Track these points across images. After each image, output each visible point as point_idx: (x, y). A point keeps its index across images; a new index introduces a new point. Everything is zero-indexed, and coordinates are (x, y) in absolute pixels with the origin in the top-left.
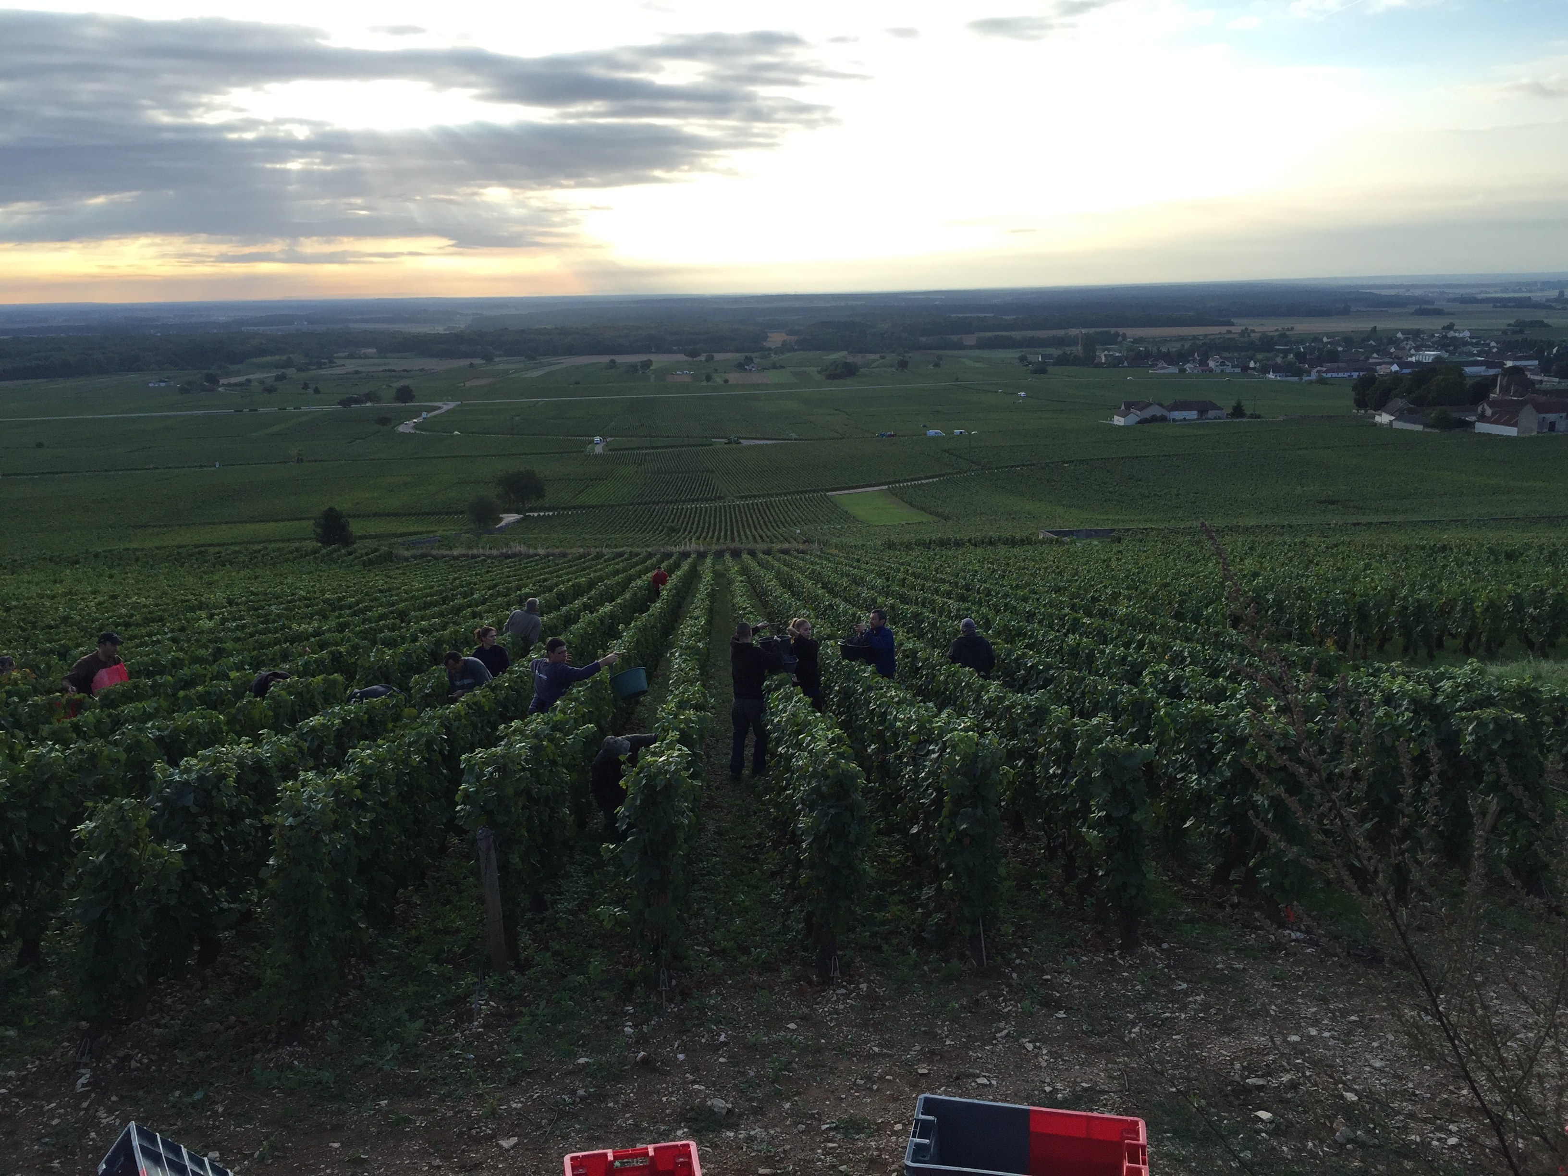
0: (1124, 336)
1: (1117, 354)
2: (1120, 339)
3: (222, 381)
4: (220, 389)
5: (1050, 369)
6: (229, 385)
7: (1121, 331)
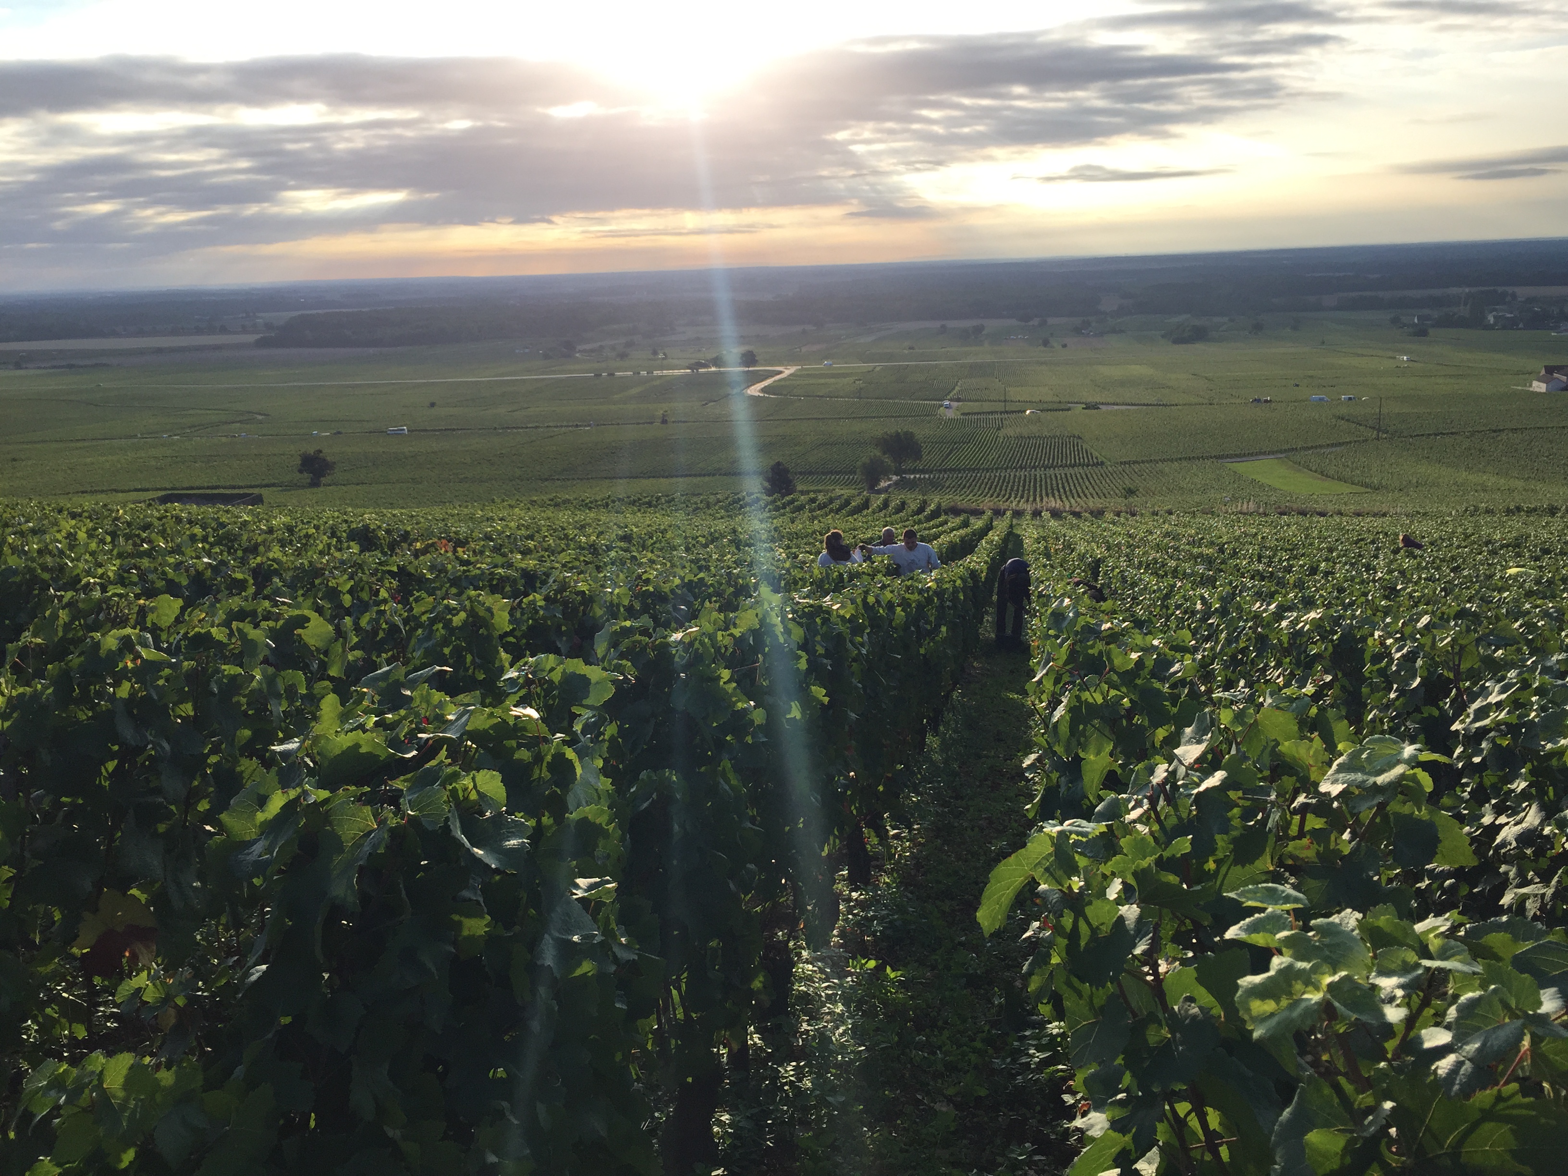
0: (1514, 296)
1: (1509, 315)
2: (1508, 299)
3: (579, 348)
4: (577, 355)
5: (1431, 331)
6: (585, 351)
7: (1510, 290)
